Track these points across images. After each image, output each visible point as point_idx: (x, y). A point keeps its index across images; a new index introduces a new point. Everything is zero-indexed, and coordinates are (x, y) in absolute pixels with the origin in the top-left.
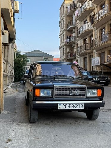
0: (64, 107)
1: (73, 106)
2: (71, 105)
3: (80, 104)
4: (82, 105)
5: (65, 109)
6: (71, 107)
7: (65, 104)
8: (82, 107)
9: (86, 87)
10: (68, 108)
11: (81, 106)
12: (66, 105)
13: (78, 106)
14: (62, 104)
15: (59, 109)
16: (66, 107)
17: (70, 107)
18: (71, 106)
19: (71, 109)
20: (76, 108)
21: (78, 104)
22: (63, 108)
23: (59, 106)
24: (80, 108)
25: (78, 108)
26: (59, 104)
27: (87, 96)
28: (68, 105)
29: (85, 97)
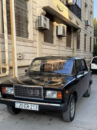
1: (28, 106)
2: (26, 105)
3: (35, 105)
4: (36, 107)
5: (21, 108)
7: (21, 104)
8: (36, 108)
9: (42, 89)
10: (24, 108)
13: (33, 106)
14: (19, 103)
15: (16, 107)
16: (22, 107)
17: (25, 107)
19: (26, 109)
20: (31, 108)
21: (33, 105)
22: (19, 107)
23: (16, 105)
24: (35, 109)
25: (33, 109)
26: (16, 103)
27: (45, 97)
28: (24, 104)
29: (42, 98)
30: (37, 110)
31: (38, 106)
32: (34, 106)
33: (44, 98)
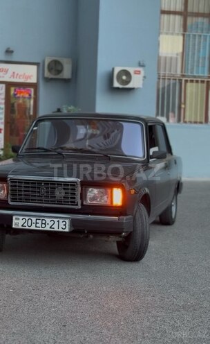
0: (26, 224)
1: (45, 224)
2: (39, 221)
3: (61, 221)
4: (64, 223)
5: (27, 228)
6: (39, 225)
7: (27, 218)
8: (64, 227)
9: (79, 183)
10: (33, 227)
11: (62, 225)
12: (30, 221)
13: (56, 223)
14: (21, 218)
15: (14, 226)
16: (29, 225)
17: (37, 225)
18: (40, 223)
19: (41, 229)
20: (50, 228)
21: (56, 220)
22: (22, 226)
23: (14, 221)
24: (60, 230)
25: (56, 229)
26: (14, 218)
27: (84, 203)
28: (34, 219)
29: (77, 205)
30: (67, 230)
31: (67, 221)
32: (58, 221)
33: (82, 204)
